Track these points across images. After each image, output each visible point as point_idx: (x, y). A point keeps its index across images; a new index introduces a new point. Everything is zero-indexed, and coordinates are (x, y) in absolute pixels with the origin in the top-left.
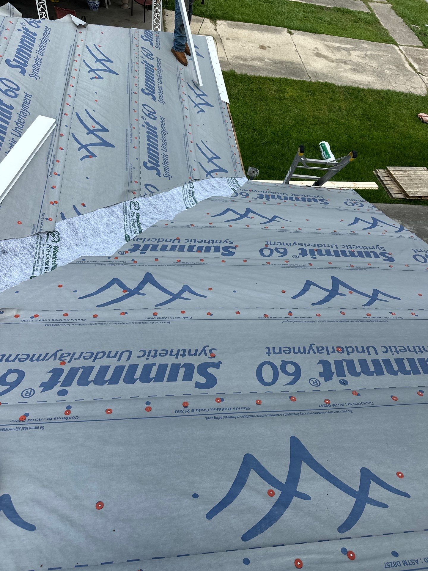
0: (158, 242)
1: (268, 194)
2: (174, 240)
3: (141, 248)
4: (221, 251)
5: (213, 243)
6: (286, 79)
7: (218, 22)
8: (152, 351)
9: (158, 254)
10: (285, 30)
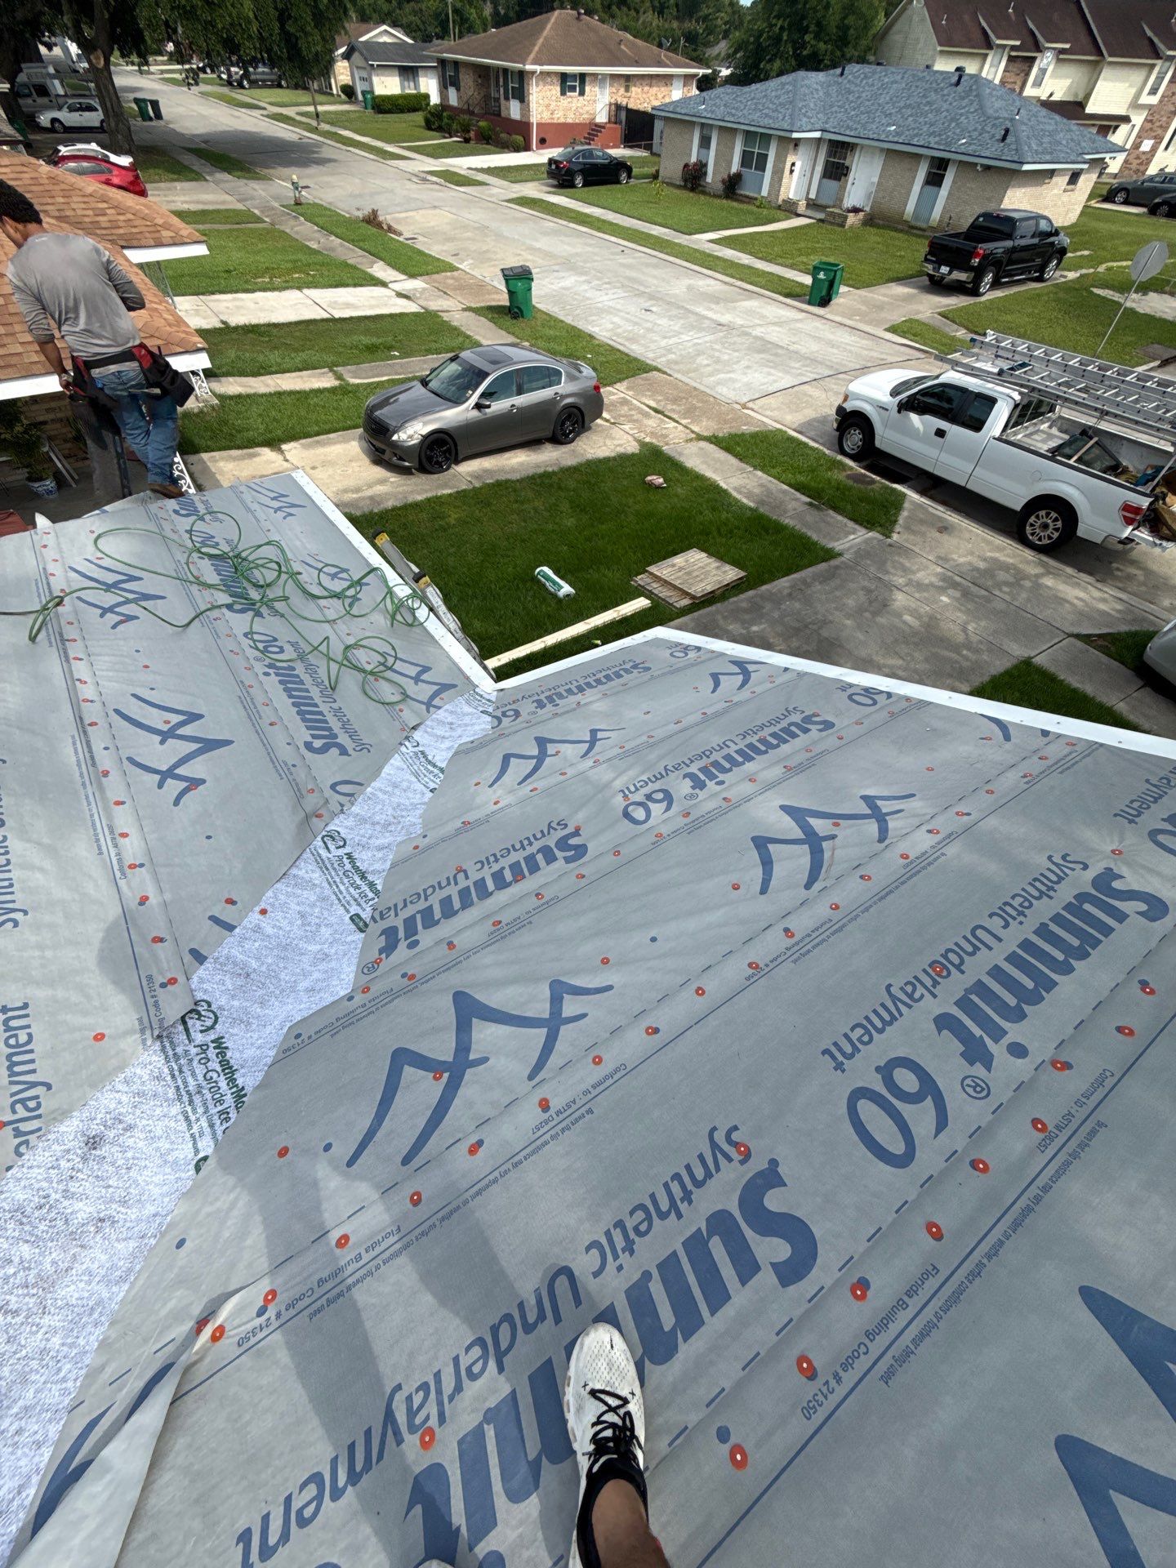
0: (426, 899)
1: (548, 694)
2: (455, 877)
3: (401, 934)
4: (559, 854)
5: (531, 844)
6: (437, 498)
7: (284, 447)
8: (612, 1231)
9: (445, 929)
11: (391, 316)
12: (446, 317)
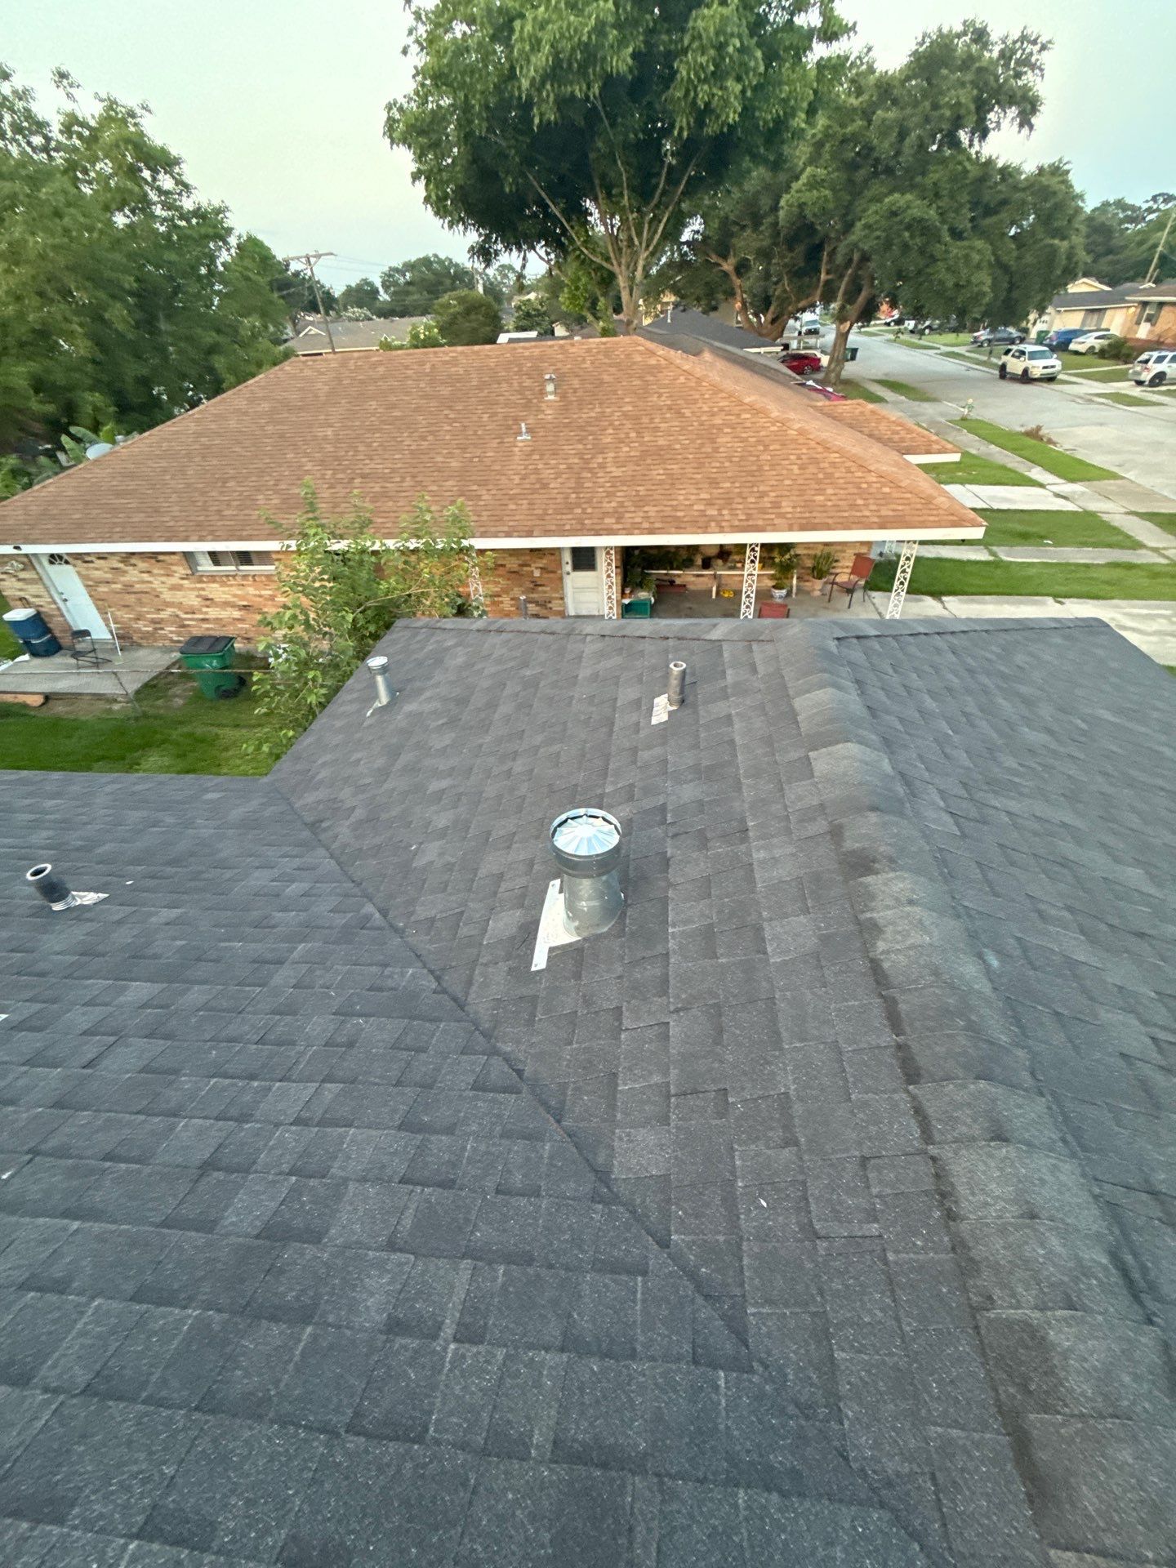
7: (944, 598)
10: (1050, 600)
11: (1047, 512)
12: (1105, 517)
